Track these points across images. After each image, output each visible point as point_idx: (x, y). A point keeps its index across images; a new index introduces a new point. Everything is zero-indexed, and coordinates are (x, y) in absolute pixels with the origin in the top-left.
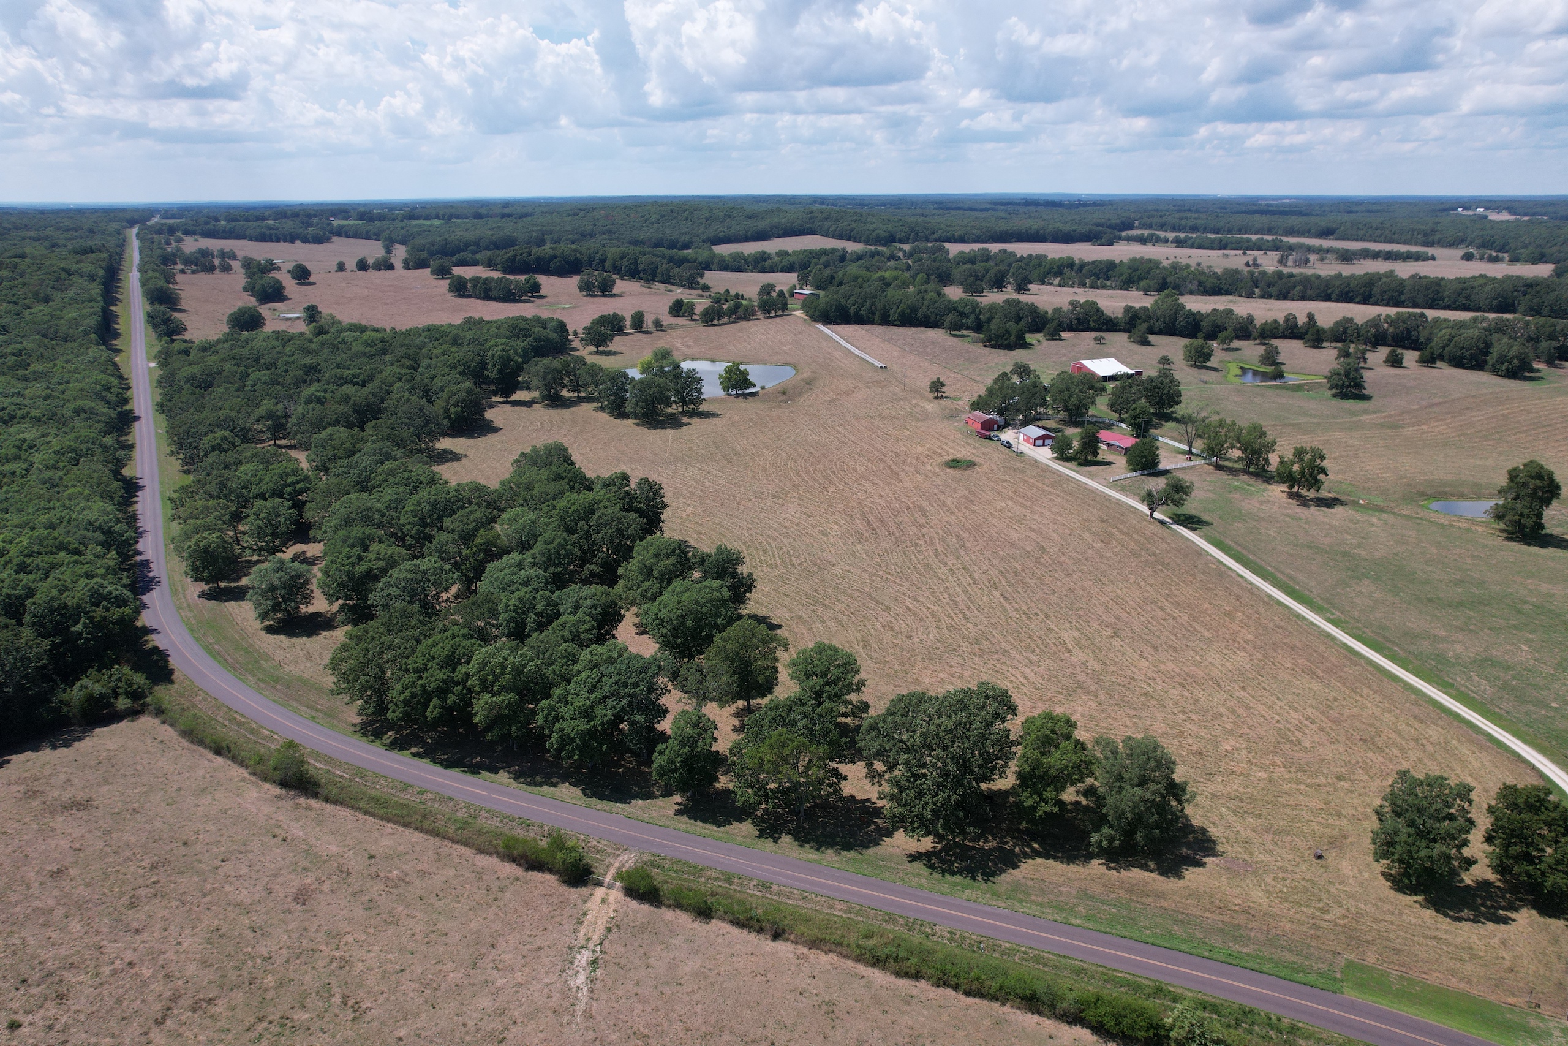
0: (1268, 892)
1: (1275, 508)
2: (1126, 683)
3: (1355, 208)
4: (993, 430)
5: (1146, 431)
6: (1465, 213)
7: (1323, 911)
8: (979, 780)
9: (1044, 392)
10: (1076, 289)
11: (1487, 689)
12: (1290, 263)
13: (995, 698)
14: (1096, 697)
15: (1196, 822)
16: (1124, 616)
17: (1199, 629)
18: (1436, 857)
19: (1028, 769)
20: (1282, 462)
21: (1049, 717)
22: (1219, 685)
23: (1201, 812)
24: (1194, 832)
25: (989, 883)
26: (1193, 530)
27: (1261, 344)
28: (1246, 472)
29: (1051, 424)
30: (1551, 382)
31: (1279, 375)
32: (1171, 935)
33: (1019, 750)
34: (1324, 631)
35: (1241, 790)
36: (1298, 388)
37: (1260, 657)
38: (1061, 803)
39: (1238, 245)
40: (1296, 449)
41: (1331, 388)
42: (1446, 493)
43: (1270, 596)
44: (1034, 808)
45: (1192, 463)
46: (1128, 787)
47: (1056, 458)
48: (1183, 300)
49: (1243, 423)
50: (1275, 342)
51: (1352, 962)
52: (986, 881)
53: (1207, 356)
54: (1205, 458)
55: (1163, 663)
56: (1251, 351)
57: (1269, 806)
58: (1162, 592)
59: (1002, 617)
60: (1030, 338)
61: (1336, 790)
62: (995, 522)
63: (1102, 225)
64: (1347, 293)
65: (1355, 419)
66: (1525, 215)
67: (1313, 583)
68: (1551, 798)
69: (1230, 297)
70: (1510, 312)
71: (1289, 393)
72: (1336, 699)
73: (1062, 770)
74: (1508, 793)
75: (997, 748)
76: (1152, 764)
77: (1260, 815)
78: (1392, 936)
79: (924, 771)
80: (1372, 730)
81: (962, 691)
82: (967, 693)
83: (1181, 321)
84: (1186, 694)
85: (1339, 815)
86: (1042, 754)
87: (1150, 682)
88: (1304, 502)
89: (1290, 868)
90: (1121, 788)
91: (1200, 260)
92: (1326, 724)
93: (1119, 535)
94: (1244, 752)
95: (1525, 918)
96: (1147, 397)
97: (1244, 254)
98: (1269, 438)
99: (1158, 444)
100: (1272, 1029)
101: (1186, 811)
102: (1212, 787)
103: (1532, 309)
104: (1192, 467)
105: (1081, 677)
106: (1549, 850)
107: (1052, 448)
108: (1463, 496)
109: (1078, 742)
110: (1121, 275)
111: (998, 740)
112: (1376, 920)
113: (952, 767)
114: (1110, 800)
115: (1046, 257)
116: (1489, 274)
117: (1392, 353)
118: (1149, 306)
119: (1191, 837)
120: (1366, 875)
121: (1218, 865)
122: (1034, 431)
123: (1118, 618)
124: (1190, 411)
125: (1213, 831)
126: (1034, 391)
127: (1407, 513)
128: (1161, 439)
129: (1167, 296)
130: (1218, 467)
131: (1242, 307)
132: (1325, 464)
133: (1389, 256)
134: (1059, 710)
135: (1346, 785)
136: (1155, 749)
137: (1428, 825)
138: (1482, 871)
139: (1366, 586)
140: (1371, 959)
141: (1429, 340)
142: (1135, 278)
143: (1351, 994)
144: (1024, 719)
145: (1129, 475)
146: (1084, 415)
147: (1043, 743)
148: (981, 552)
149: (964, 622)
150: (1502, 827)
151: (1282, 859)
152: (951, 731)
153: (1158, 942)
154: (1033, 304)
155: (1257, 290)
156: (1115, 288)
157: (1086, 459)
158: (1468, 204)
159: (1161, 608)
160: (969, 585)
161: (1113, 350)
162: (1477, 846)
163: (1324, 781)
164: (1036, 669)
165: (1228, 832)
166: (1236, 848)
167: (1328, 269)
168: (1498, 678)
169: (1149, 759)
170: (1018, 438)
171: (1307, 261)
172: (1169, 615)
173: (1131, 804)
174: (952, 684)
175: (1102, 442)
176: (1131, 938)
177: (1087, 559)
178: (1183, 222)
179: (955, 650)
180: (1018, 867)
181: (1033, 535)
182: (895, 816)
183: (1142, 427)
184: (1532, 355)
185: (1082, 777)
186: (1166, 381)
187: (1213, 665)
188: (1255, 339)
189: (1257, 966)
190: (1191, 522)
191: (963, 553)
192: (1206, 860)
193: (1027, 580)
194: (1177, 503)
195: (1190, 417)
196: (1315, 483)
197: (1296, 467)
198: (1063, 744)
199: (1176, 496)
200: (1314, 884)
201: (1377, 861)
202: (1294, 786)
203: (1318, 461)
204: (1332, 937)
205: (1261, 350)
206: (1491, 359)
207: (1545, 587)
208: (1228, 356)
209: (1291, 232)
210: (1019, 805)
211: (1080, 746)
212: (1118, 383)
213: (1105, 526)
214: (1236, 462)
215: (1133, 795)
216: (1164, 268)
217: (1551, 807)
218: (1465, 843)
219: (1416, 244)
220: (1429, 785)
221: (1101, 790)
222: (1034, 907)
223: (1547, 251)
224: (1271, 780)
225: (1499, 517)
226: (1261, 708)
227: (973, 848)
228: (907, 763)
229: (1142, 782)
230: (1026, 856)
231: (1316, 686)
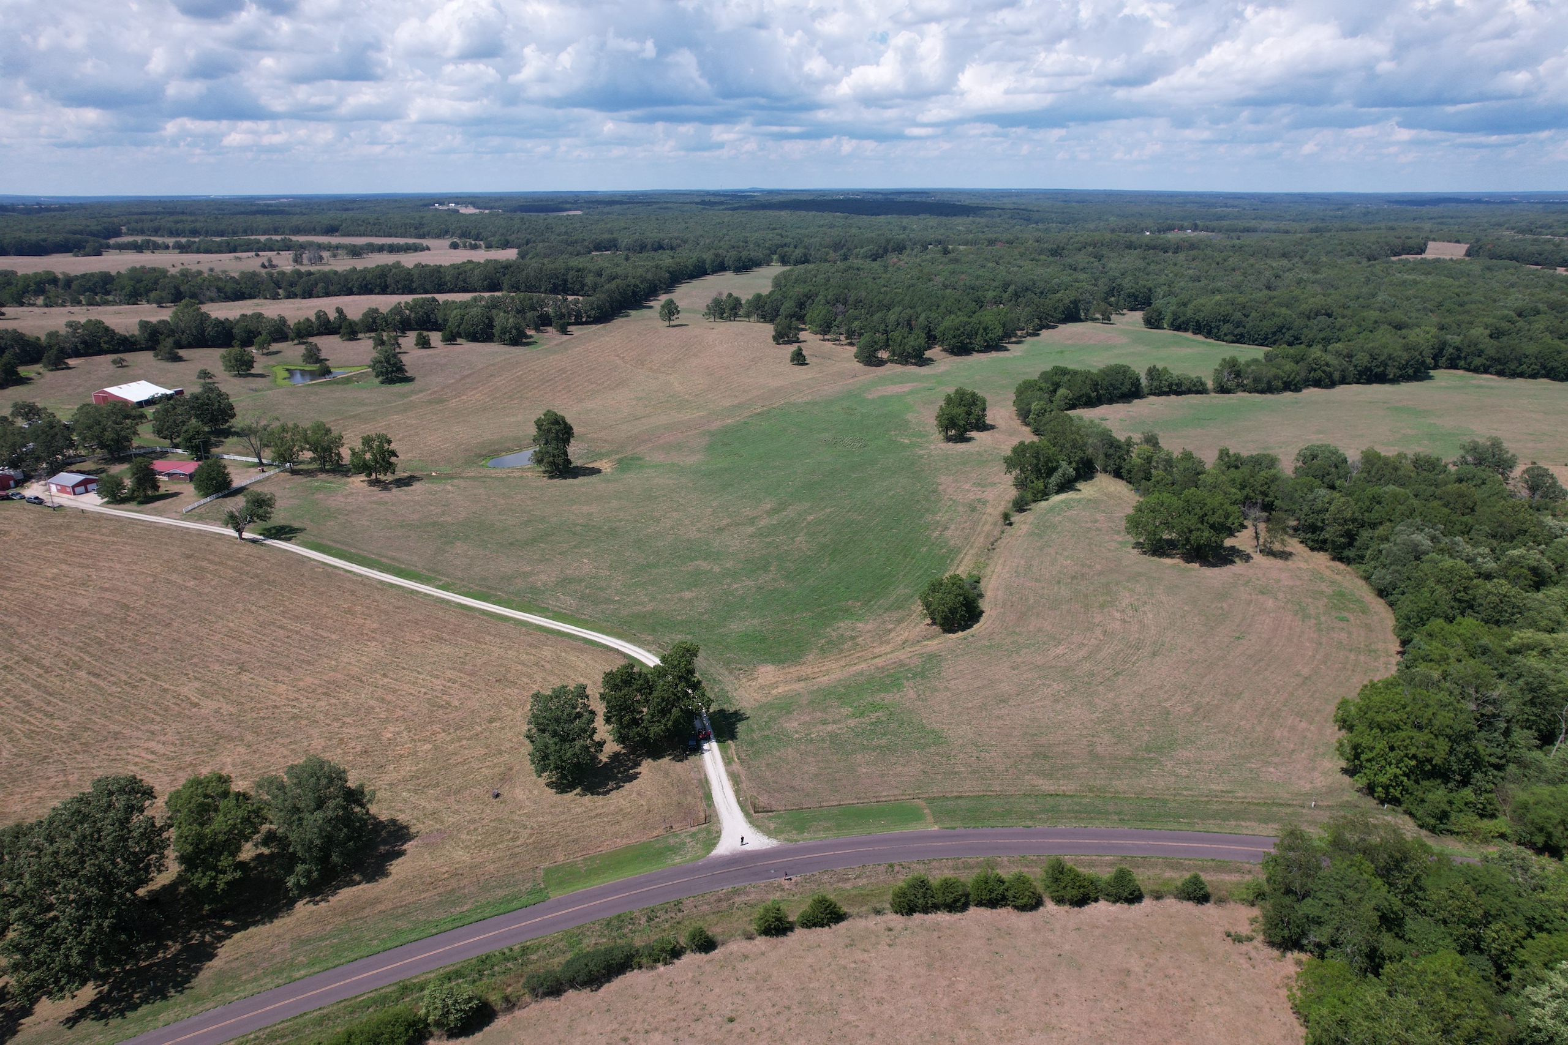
0: (467, 847)
1: (361, 499)
2: (270, 714)
3: (350, 206)
4: (9, 488)
5: (207, 451)
6: (441, 207)
7: (514, 839)
8: (132, 889)
9: (66, 433)
10: (70, 309)
11: (569, 602)
12: (305, 261)
13: (122, 791)
14: (243, 740)
15: (384, 817)
16: (245, 648)
17: (325, 635)
18: (578, 752)
19: (190, 849)
20: (354, 454)
21: (196, 782)
22: (361, 681)
23: (385, 805)
24: (385, 827)
25: (187, 992)
26: (288, 540)
27: (300, 343)
28: (323, 470)
29: (89, 465)
30: (543, 345)
31: (327, 372)
32: (398, 932)
33: (172, 833)
34: (438, 598)
35: (414, 768)
36: (348, 380)
37: (390, 640)
38: (242, 865)
39: (248, 247)
40: (363, 438)
41: (377, 376)
42: (496, 451)
43: (381, 582)
44: (212, 885)
45: (267, 474)
46: (307, 815)
47: (108, 503)
48: (206, 308)
49: (306, 424)
50: (313, 340)
51: (549, 868)
52: (181, 992)
53: (250, 364)
54: (278, 466)
55: (301, 679)
56: (292, 352)
57: (443, 772)
58: (277, 611)
59: (99, 697)
60: (23, 371)
61: (491, 732)
62: (50, 593)
63: (81, 233)
64: (366, 286)
65: (406, 400)
66: (486, 208)
67: (415, 558)
68: (636, 670)
69: (255, 301)
70: (498, 290)
71: (341, 387)
72: (466, 654)
73: (230, 832)
74: (609, 677)
75: (144, 844)
76: (324, 781)
77: (437, 783)
78: (569, 831)
79: (52, 914)
80: (502, 669)
81: (74, 800)
82: (83, 800)
83: (210, 331)
84: (334, 701)
85: (500, 752)
86: (202, 825)
87: (294, 703)
88: (385, 486)
89: (477, 817)
90: (300, 819)
91: (211, 265)
92: (466, 679)
93: (212, 567)
94: (405, 733)
95: (647, 767)
96: (197, 416)
97: (257, 255)
98: (335, 433)
99: (224, 462)
100: (508, 961)
101: (371, 812)
102: (387, 778)
103: (513, 287)
104: (268, 478)
105: (219, 727)
106: (645, 710)
107: (99, 493)
108: (509, 450)
109: (238, 794)
110: (123, 288)
111: (142, 834)
112: (554, 825)
113: (92, 892)
114: (293, 837)
115: (14, 273)
116: (475, 260)
117: (420, 335)
118: (169, 319)
119: (384, 834)
120: (536, 792)
121: (417, 847)
122: (69, 478)
123: (239, 652)
124: (247, 422)
125: (402, 818)
126: (52, 432)
127: (473, 474)
128: (226, 456)
129: (186, 306)
130: (294, 472)
131: (272, 309)
132: (393, 446)
133: (393, 249)
134: (205, 771)
135: (497, 724)
136: (321, 767)
137: (566, 729)
138: (612, 747)
139: (460, 547)
140: (560, 858)
141: (446, 320)
142: (142, 290)
143: (556, 895)
144: (166, 798)
145: (203, 501)
146: (128, 448)
147: (199, 813)
148: (43, 633)
149: (47, 721)
150: (614, 707)
151: (468, 812)
152: (75, 852)
153: (388, 945)
154: (15, 331)
155: (280, 291)
156: (121, 303)
157: (146, 496)
158: (443, 199)
159: (281, 627)
160: (40, 676)
161: (141, 372)
162: (603, 731)
163: (480, 729)
164: (162, 738)
165: (416, 811)
166: (428, 822)
167: (343, 265)
168: (576, 591)
169: (318, 779)
170: (49, 490)
171: (321, 258)
172: (291, 631)
173: (316, 830)
174: (57, 797)
175: (160, 473)
176: (362, 957)
177: (183, 602)
178: (180, 226)
179: (46, 757)
180: (216, 955)
181: (107, 595)
182: (28, 987)
183: (200, 449)
184: (523, 324)
185: (256, 828)
186: (213, 396)
187: (350, 664)
188: (293, 340)
189: (479, 916)
190: (283, 532)
191: (17, 642)
192: (405, 847)
193: (117, 646)
194: (263, 518)
195: (250, 428)
196: (389, 467)
197: (368, 456)
198: (222, 804)
199: (261, 511)
200: (499, 820)
201: (540, 776)
202: (458, 744)
203: (386, 446)
204: (528, 857)
205: (302, 349)
206: (496, 331)
207: (585, 509)
208: (271, 360)
209: (298, 231)
210: (194, 891)
211: (243, 797)
212: (158, 406)
213: (192, 561)
214: (310, 463)
215: (314, 820)
216: (173, 276)
217: (637, 677)
218: (594, 731)
219: (411, 237)
220: (557, 697)
221: (281, 830)
222: (249, 986)
223: (510, 238)
224: (436, 748)
225: (539, 461)
226: (406, 687)
227: (151, 965)
228: (23, 917)
229: (320, 804)
230: (220, 939)
231: (447, 649)
